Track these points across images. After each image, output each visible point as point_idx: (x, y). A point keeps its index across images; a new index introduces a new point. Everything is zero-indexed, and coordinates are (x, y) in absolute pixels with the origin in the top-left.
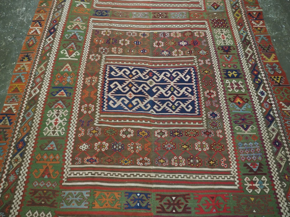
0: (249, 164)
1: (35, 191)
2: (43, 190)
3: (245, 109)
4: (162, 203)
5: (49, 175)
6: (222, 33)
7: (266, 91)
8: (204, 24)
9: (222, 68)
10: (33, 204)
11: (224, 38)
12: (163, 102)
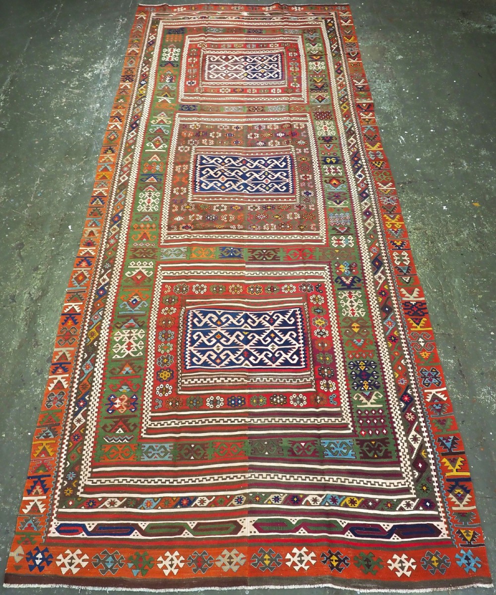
0: (338, 228)
1: (135, 249)
2: (143, 249)
3: (340, 189)
4: (254, 254)
5: (147, 239)
6: (325, 124)
7: (365, 174)
8: (305, 116)
9: (320, 155)
10: (135, 257)
11: (326, 129)
12: (256, 185)
